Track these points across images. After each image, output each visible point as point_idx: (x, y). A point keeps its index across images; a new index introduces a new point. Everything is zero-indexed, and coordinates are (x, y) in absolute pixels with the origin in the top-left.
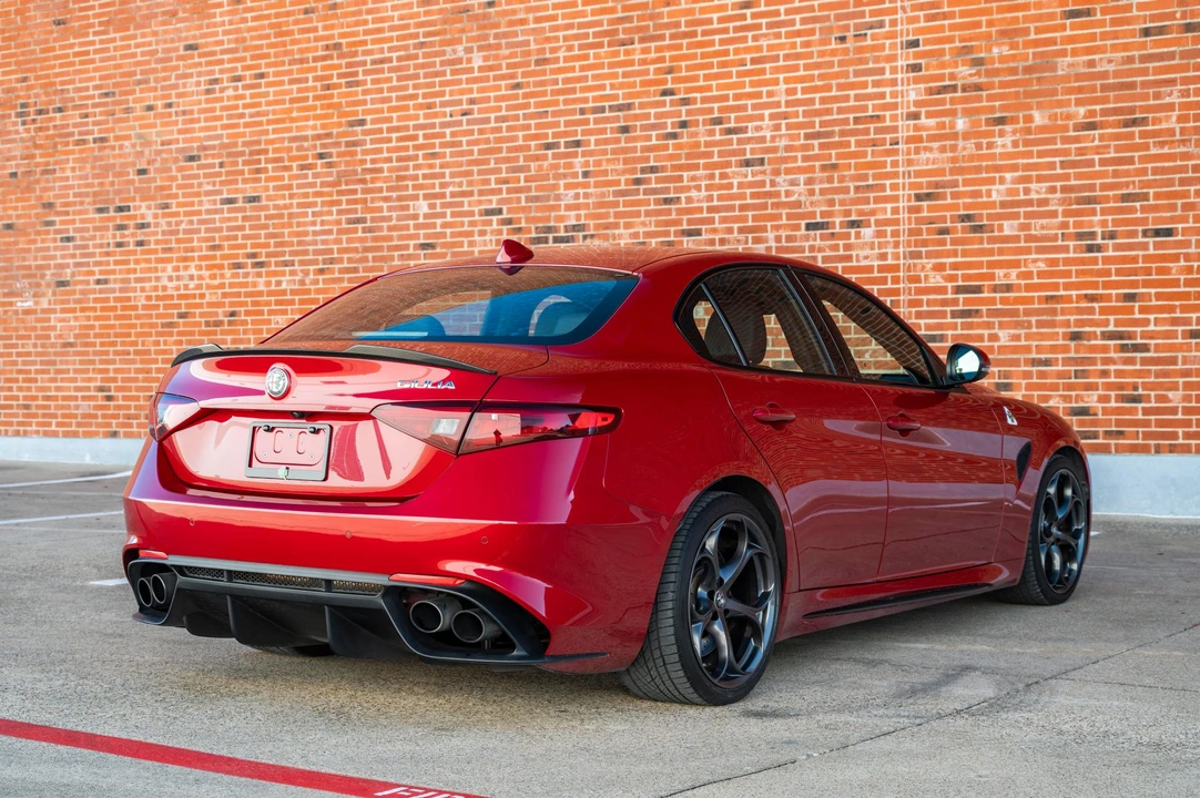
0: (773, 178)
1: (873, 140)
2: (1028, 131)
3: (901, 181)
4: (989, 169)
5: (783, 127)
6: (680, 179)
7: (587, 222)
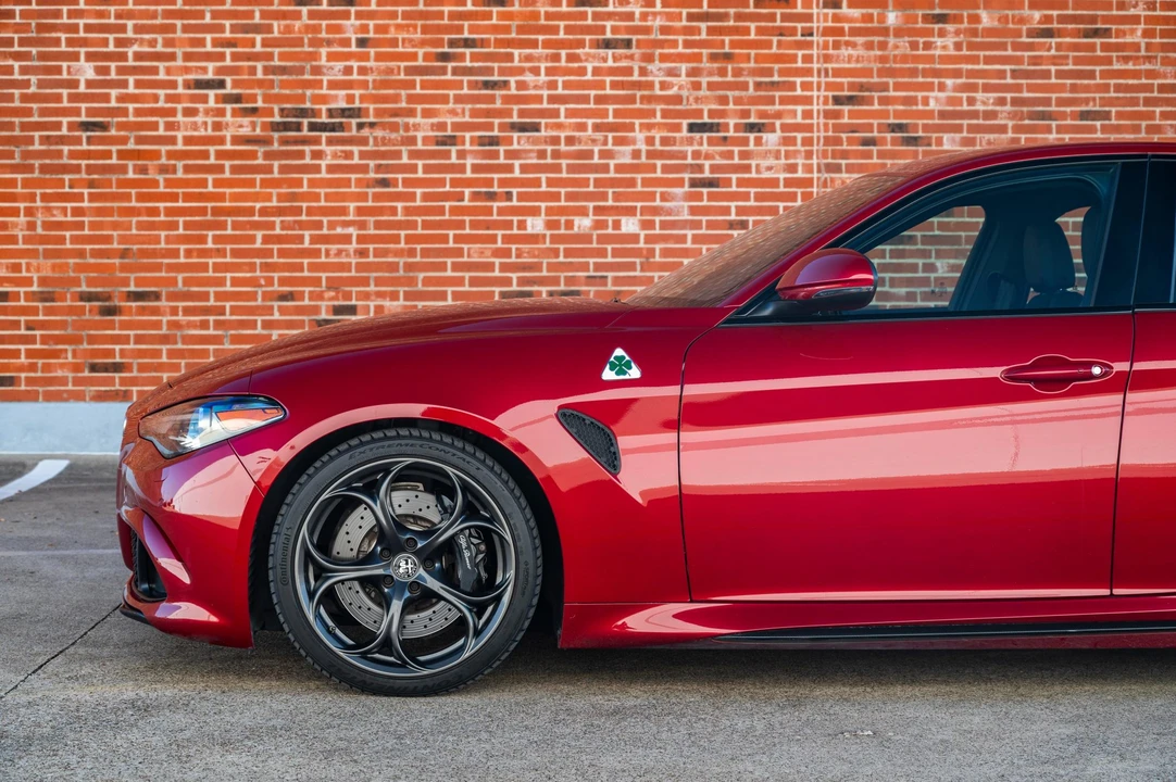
0: (643, 64)
1: (780, 28)
2: (974, 33)
3: (815, 79)
4: (925, 73)
5: (658, 2)
6: (510, 57)
7: (364, 106)
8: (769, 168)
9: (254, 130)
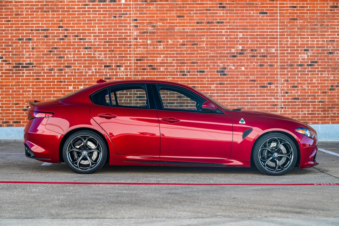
0: (94, 53)
1: (124, 44)
2: (167, 45)
3: (132, 55)
4: (156, 54)
5: (97, 39)
6: (65, 51)
7: (33, 62)
8: (122, 75)
9: (10, 68)
